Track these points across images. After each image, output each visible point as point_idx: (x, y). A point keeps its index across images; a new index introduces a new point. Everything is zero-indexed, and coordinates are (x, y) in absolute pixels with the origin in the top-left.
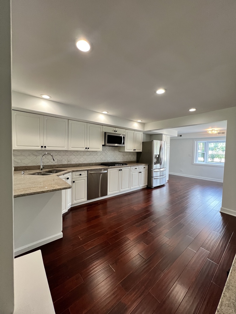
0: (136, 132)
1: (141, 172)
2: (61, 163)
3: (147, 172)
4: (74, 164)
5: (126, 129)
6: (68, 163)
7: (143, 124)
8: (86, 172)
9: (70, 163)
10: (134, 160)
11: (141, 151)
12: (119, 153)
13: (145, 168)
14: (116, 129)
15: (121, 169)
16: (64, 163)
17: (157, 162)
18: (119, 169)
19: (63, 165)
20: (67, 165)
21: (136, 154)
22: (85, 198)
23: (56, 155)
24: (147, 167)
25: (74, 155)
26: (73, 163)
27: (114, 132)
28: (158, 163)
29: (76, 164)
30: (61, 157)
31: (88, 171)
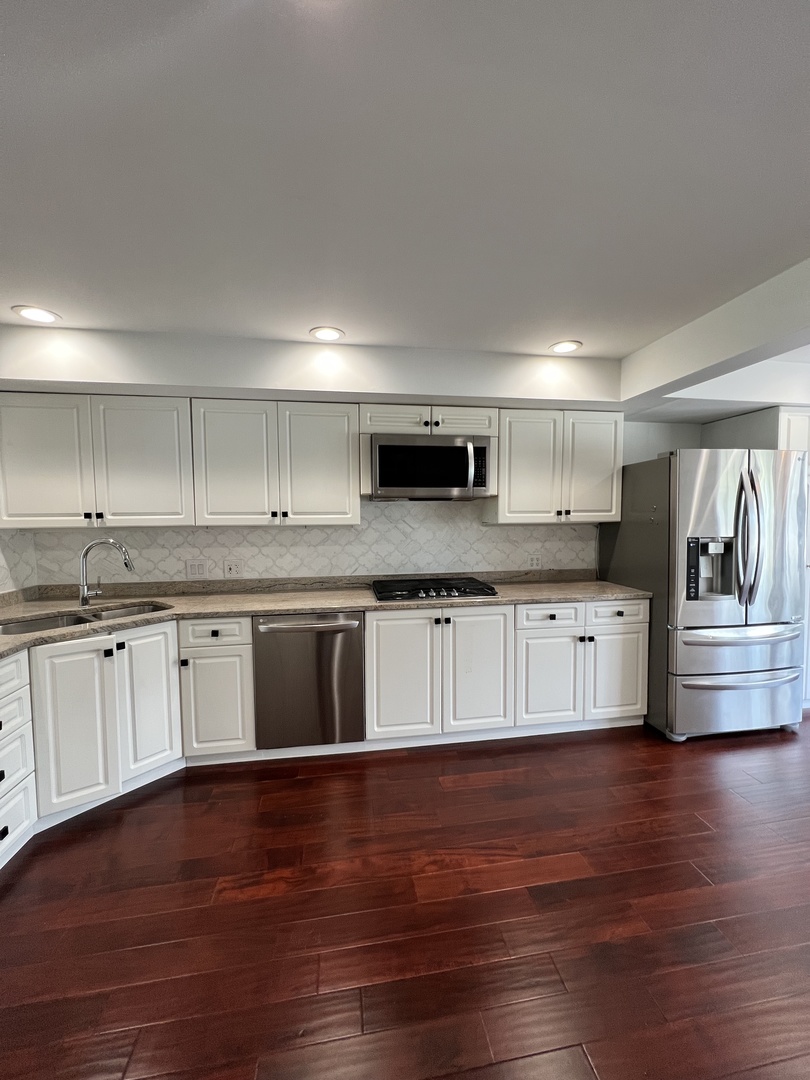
0: (571, 417)
1: (591, 639)
2: (197, 577)
3: (644, 638)
4: (251, 580)
5: (502, 405)
6: (228, 576)
7: (611, 365)
8: (247, 622)
9: (233, 576)
10: (579, 565)
11: (614, 515)
12: (484, 529)
13: (620, 614)
14: (439, 414)
15: (448, 613)
16: (208, 576)
17: (718, 583)
18: (438, 613)
19: (204, 582)
20: (223, 582)
21: (595, 532)
22: (244, 738)
23: (178, 546)
24: (639, 610)
25: (253, 545)
26: (248, 574)
27: (427, 430)
28: (726, 590)
29: (260, 581)
30: (196, 551)
31: (255, 616)
